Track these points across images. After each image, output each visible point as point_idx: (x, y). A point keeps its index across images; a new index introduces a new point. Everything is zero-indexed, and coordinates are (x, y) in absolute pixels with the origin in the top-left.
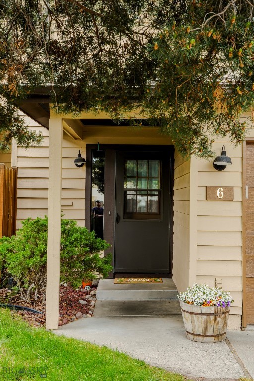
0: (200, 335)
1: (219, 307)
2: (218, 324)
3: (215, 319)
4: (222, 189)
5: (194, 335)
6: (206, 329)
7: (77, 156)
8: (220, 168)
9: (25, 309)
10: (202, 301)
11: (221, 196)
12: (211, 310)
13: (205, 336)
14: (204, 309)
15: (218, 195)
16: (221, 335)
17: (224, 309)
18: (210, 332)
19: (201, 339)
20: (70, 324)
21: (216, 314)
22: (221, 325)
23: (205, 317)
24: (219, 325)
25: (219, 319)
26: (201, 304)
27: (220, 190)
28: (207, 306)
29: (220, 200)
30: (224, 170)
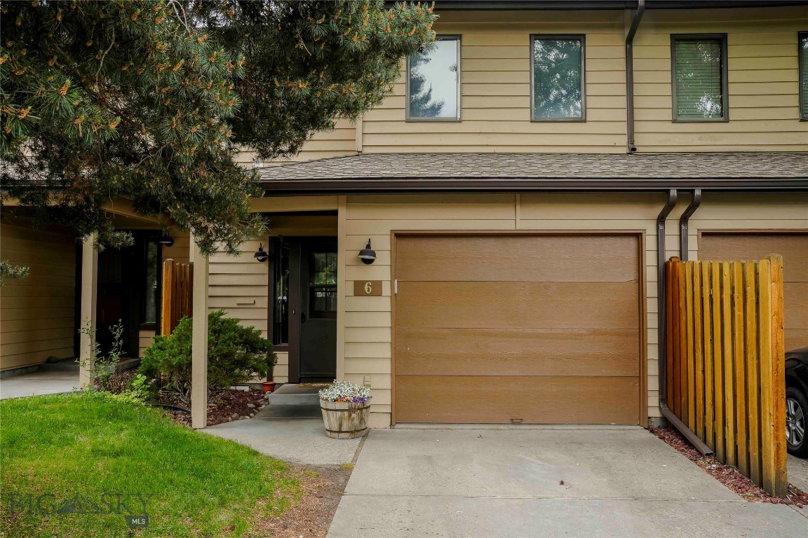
0: (336, 432)
1: (354, 403)
2: (353, 420)
3: (350, 415)
4: (370, 284)
5: (331, 431)
6: (341, 425)
7: (257, 250)
8: (368, 262)
9: (180, 409)
10: (335, 398)
11: (369, 291)
12: (345, 406)
13: (340, 432)
14: (338, 406)
15: (366, 289)
16: (358, 431)
17: (359, 405)
18: (345, 428)
19: (336, 435)
20: (222, 424)
21: (351, 410)
22: (356, 422)
23: (339, 413)
24: (355, 421)
25: (354, 415)
26: (335, 400)
27: (369, 285)
28: (341, 403)
29: (368, 295)
30: (373, 264)
